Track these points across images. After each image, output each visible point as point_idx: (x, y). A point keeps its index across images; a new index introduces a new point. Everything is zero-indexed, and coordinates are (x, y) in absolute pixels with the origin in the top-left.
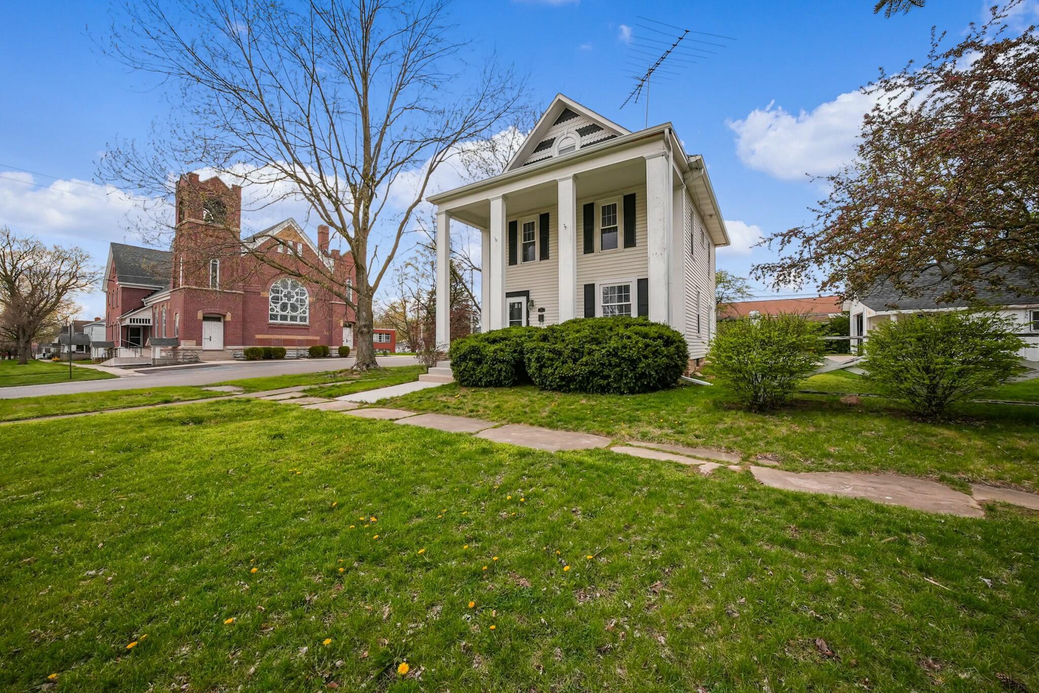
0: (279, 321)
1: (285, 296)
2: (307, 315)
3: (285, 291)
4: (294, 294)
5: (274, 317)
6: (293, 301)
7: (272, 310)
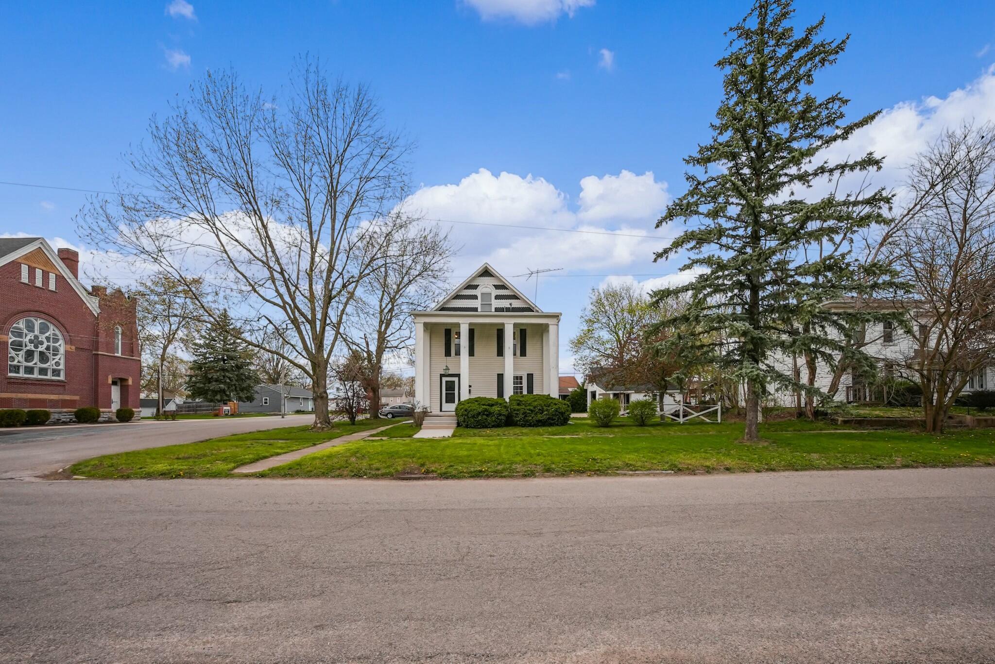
0: (22, 374)
1: (31, 341)
2: (62, 367)
3: (30, 336)
4: (45, 341)
5: (16, 369)
6: (42, 348)
7: (13, 359)
